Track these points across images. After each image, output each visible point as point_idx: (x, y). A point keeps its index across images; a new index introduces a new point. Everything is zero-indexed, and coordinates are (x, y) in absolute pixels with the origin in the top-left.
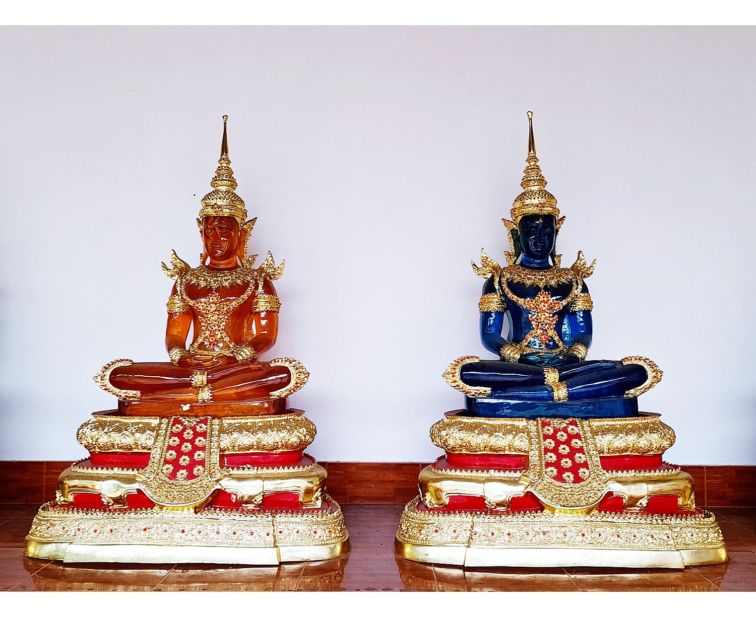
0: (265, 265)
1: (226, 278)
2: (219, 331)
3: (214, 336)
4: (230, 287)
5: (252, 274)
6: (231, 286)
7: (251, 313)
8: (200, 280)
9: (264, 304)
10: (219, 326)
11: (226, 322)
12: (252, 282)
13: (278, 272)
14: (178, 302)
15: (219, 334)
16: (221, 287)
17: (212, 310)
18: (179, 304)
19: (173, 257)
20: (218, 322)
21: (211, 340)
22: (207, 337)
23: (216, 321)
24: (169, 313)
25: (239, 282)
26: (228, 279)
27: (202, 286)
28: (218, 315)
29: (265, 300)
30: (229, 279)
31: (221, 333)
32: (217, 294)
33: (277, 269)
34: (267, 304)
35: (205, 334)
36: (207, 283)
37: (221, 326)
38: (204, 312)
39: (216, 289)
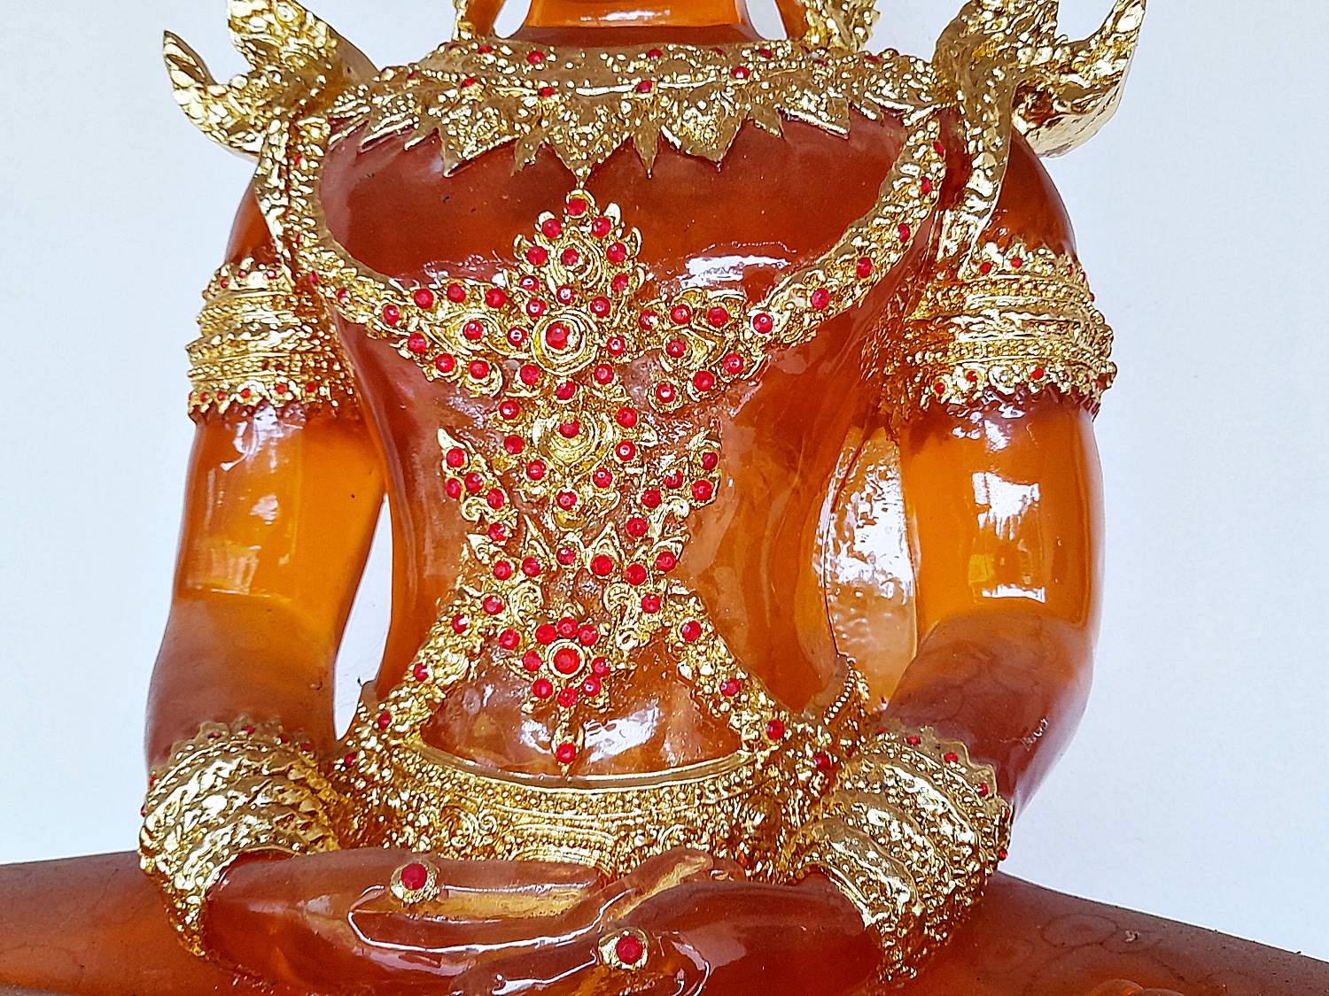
0: (988, 17)
2: (636, 575)
3: (580, 629)
6: (745, 140)
8: (455, 105)
10: (637, 529)
13: (1102, 69)
14: (269, 316)
15: (635, 605)
16: (646, 152)
18: (275, 338)
21: (547, 669)
22: (510, 639)
23: (602, 479)
24: (195, 414)
25: (810, 103)
26: (703, 92)
27: (470, 150)
28: (626, 418)
31: (650, 605)
35: (493, 607)
36: (517, 127)
37: (655, 531)
38: (485, 390)
39: (596, 168)
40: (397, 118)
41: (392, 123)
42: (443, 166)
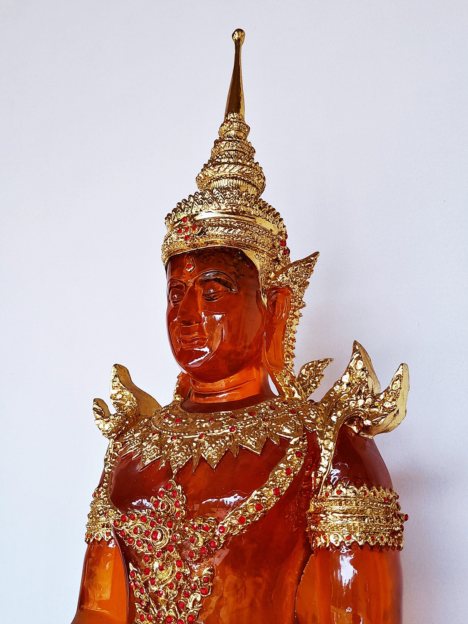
0: (344, 386)
1: (216, 432)
4: (222, 460)
5: (300, 418)
6: (226, 458)
7: (309, 550)
9: (339, 522)
11: (204, 591)
12: (296, 444)
13: (387, 405)
16: (195, 463)
17: (160, 544)
19: (116, 384)
20: (180, 590)
23: (171, 586)
25: (250, 442)
28: (178, 564)
29: (346, 508)
30: (222, 437)
32: (179, 488)
33: (382, 397)
34: (350, 522)
36: (163, 452)
37: (190, 605)
38: (142, 550)
39: (179, 470)
40: (133, 447)
41: (131, 449)
42: (139, 468)
